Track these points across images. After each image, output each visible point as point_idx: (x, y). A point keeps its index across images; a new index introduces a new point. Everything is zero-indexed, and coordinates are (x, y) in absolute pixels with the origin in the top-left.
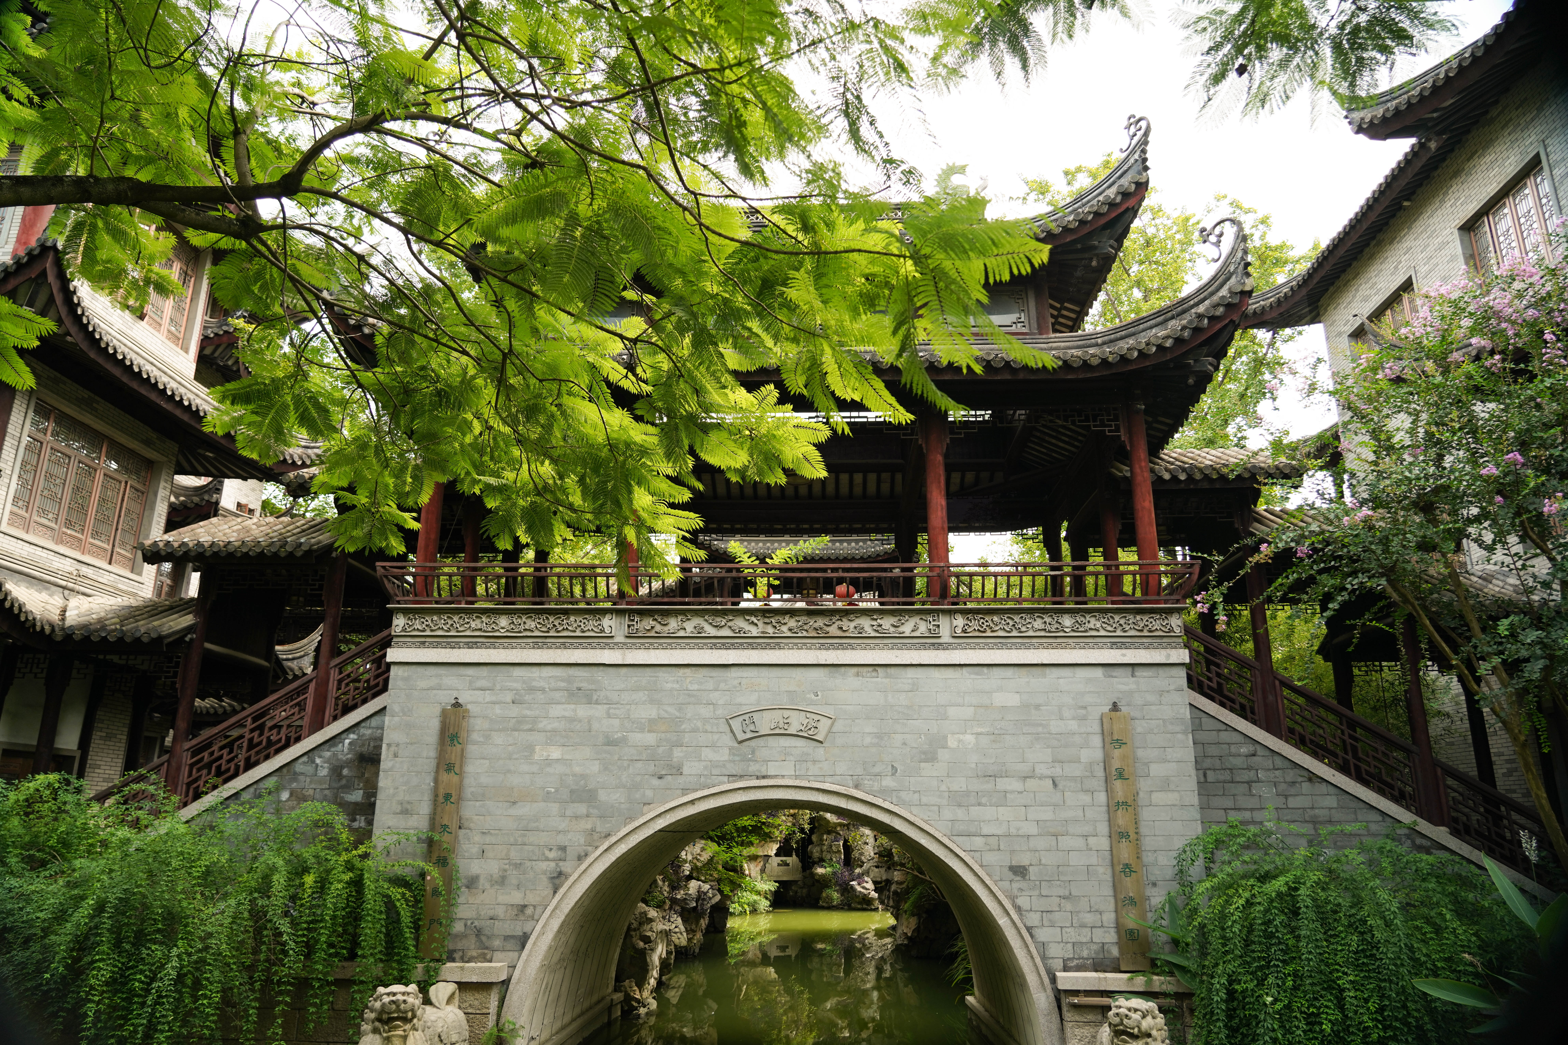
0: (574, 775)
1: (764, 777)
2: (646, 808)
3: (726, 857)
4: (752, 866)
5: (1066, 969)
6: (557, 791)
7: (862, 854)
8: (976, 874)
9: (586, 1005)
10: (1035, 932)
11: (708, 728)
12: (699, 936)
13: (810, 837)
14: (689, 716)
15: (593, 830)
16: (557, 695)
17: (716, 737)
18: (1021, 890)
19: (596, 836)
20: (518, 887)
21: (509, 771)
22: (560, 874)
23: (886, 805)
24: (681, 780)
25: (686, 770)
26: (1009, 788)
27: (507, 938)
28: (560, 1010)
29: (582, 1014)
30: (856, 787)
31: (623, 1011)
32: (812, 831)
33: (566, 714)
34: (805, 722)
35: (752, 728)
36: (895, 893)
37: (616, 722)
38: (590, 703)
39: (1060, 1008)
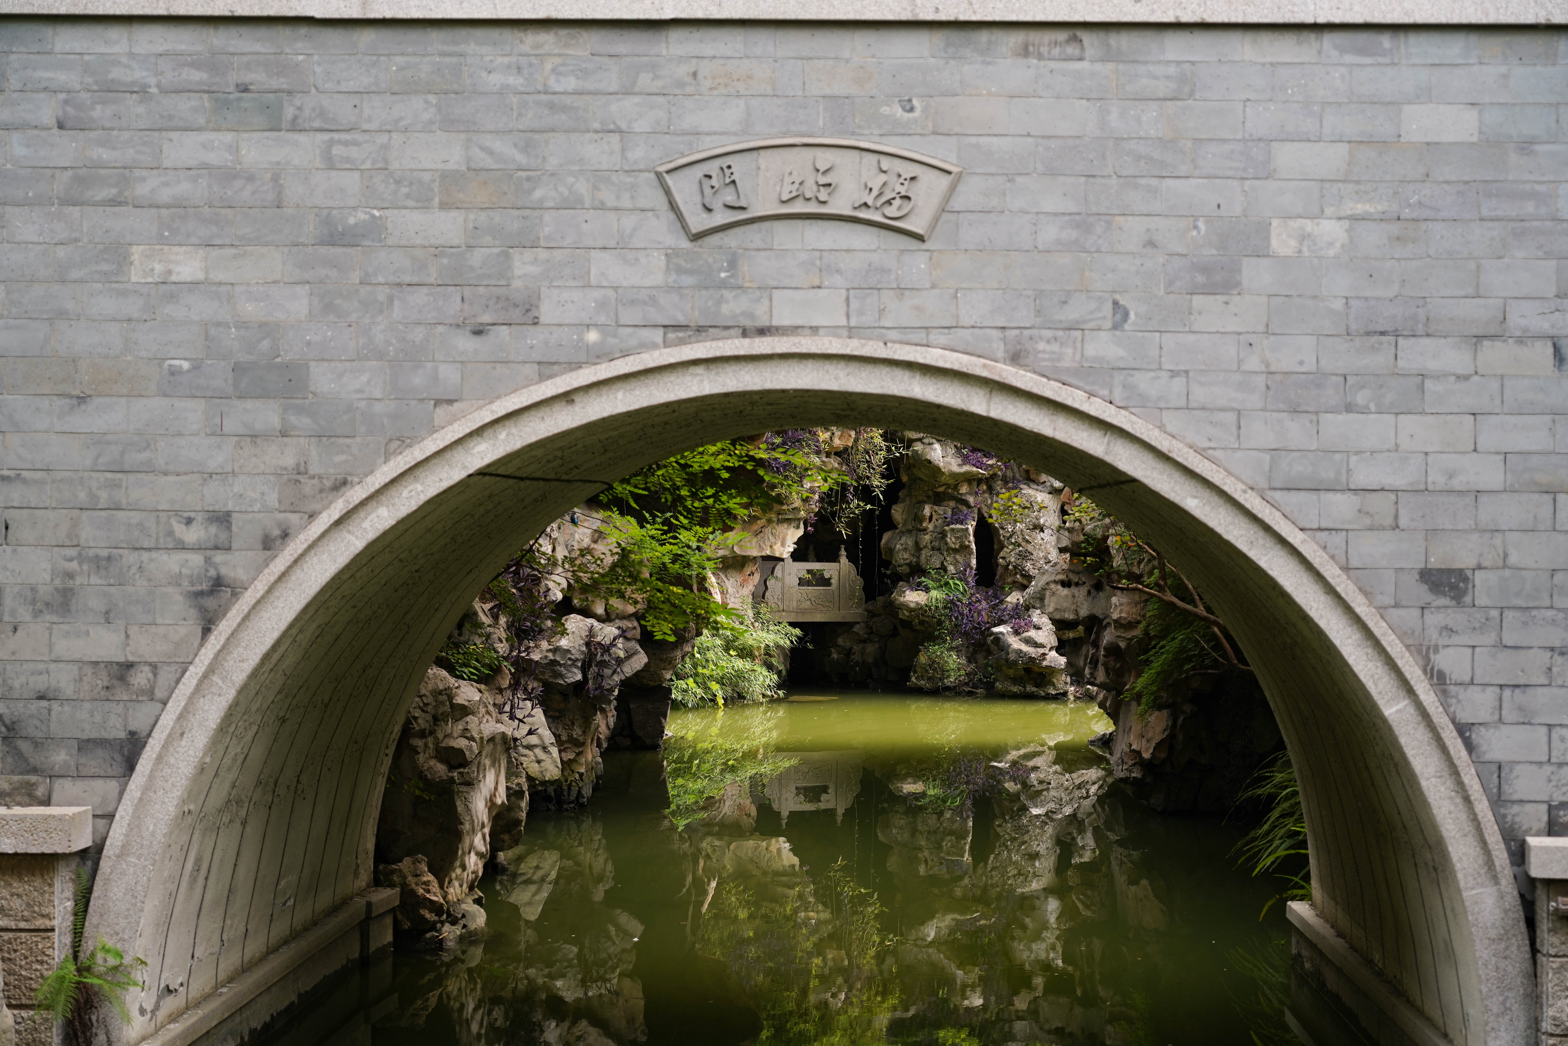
0: (243, 325)
1: (762, 332)
2: (441, 413)
3: (661, 553)
4: (731, 583)
5: (1553, 829)
6: (196, 367)
7: (1025, 556)
8: (1330, 590)
9: (303, 914)
10: (1479, 736)
11: (608, 197)
12: (592, 755)
13: (886, 511)
14: (553, 162)
15: (301, 470)
16: (184, 106)
17: (629, 221)
18: (1449, 630)
19: (309, 487)
20: (108, 617)
21: (62, 314)
22: (218, 583)
23: (1096, 408)
24: (534, 337)
25: (547, 312)
26: (1433, 365)
27: (85, 745)
28: (236, 926)
29: (294, 936)
30: (1015, 358)
31: (397, 932)
32: (892, 494)
33: (212, 158)
34: (876, 183)
35: (730, 198)
36: (1113, 650)
37: (351, 181)
38: (275, 128)
39: (1531, 923)
